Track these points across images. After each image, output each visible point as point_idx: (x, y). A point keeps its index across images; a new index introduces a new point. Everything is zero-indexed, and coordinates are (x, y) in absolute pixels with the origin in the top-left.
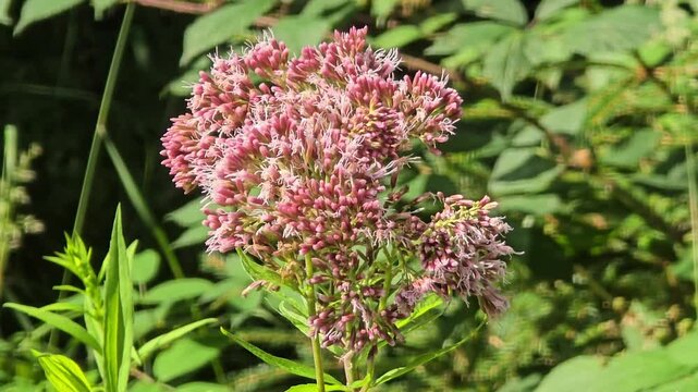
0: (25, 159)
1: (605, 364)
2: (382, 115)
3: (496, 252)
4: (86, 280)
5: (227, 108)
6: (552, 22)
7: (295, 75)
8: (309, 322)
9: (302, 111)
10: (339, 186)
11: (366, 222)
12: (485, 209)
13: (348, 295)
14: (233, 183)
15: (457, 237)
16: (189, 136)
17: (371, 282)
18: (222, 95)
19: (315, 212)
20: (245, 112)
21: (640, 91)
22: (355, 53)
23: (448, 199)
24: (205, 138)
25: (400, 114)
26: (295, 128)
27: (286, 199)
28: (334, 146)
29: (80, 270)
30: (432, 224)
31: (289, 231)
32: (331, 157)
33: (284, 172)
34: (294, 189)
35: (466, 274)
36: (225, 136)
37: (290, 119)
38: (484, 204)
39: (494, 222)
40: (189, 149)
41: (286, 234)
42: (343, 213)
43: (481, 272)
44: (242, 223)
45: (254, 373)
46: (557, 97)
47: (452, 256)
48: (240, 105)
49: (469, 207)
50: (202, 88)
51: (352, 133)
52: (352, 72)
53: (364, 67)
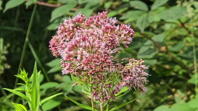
0: (5, 48)
1: (170, 108)
2: (112, 36)
3: (143, 75)
4: (26, 82)
5: (68, 34)
6: (155, 10)
7: (87, 24)
8: (91, 94)
9: (89, 35)
10: (100, 56)
11: (107, 66)
12: (141, 63)
13: (102, 87)
14: (70, 55)
15: (133, 70)
16: (57, 41)
17: (108, 83)
18: (66, 30)
19: (93, 63)
20: (73, 35)
21: (180, 30)
22: (104, 19)
23: (130, 60)
24: (62, 42)
25: (117, 36)
26: (87, 40)
27: (84, 59)
28: (98, 45)
29: (24, 79)
30: (126, 67)
31: (85, 68)
32: (97, 48)
33: (84, 52)
34: (87, 56)
35: (135, 81)
36: (67, 42)
37: (86, 37)
38: (140, 61)
39: (143, 66)
40: (57, 45)
41: (85, 69)
42: (101, 63)
43: (139, 80)
44: (72, 66)
45: (69, 109)
46: (156, 32)
47: (131, 76)
48: (72, 33)
49: (136, 62)
50: (61, 28)
51: (103, 41)
52: (103, 24)
53: (107, 22)
